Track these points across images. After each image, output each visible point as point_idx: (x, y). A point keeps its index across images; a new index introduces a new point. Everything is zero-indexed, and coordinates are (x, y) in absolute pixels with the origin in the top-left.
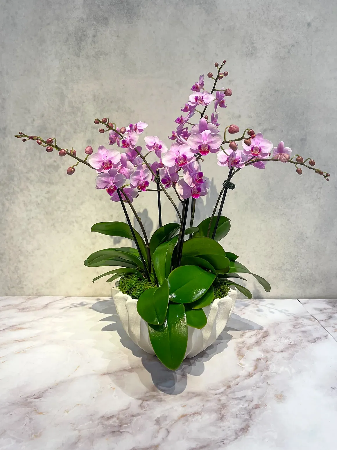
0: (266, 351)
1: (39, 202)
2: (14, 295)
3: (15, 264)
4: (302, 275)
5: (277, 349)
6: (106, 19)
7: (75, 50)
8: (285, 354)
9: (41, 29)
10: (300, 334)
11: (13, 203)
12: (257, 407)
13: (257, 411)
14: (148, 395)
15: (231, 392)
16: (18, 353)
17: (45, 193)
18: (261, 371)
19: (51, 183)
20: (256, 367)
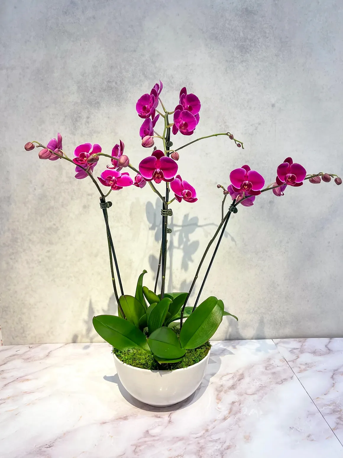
0: (241, 394)
1: (40, 260)
2: (18, 344)
3: (19, 316)
4: (275, 317)
5: (250, 391)
6: (98, 103)
7: (71, 129)
8: (256, 397)
9: (40, 111)
10: (270, 376)
11: (17, 261)
12: (228, 448)
13: (228, 451)
14: (140, 441)
15: (208, 436)
16: (29, 404)
17: (46, 252)
18: (235, 414)
19: (51, 243)
20: (231, 411)
